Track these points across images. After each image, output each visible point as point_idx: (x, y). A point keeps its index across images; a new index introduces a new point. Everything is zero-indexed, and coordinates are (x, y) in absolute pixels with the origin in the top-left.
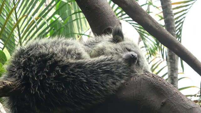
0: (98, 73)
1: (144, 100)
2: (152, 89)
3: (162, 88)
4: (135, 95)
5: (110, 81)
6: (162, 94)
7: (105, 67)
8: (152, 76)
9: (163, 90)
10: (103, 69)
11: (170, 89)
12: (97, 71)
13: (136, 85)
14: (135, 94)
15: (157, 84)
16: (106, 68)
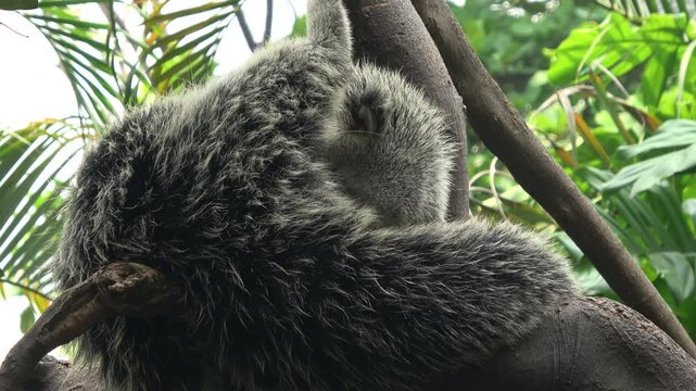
0: (483, 283)
1: (587, 386)
2: (613, 352)
3: (651, 353)
4: (556, 366)
5: (516, 307)
6: (650, 374)
7: (503, 263)
8: (613, 310)
9: (654, 361)
10: (494, 268)
11: (678, 362)
12: (480, 275)
13: (560, 330)
14: (556, 360)
15: (635, 338)
16: (505, 266)
